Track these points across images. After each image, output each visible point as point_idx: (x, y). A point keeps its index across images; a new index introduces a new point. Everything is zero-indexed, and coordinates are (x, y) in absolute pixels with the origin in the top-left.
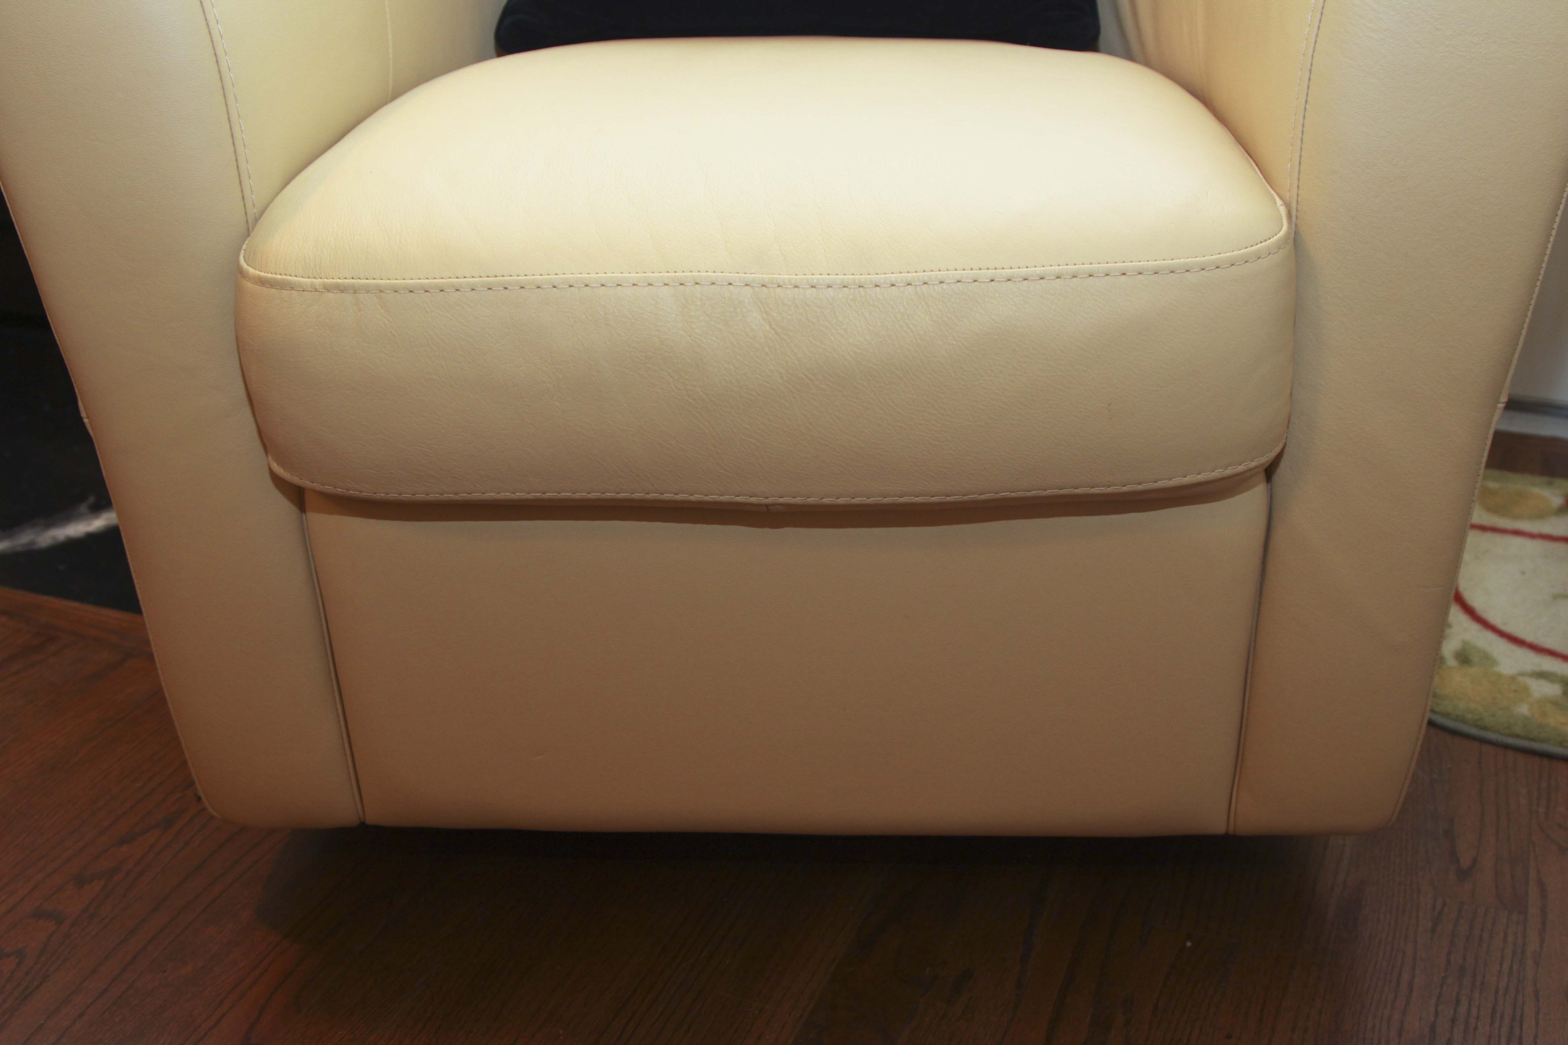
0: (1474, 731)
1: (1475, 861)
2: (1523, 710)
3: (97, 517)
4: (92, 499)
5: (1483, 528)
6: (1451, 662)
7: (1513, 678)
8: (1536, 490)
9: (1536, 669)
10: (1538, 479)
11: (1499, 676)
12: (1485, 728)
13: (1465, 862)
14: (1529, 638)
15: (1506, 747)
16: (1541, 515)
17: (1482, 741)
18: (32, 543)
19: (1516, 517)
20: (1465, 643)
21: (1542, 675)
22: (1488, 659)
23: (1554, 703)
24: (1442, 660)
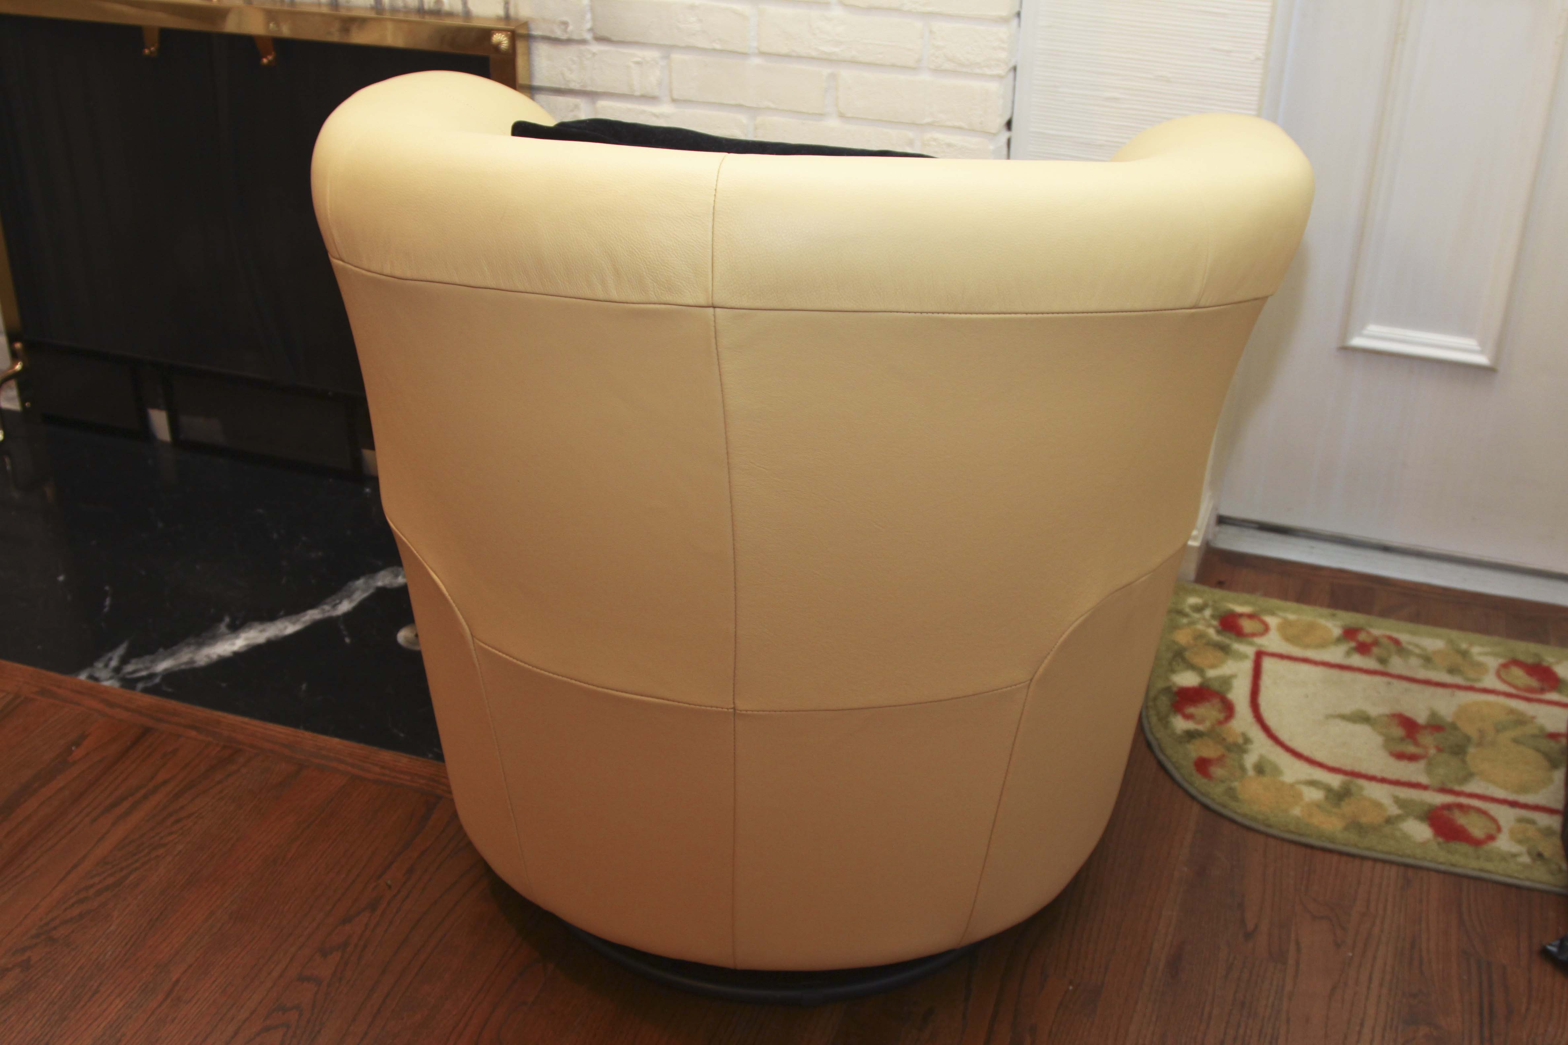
0: (1262, 828)
1: (1256, 926)
2: (1297, 811)
3: (237, 637)
4: (227, 620)
5: (1281, 656)
6: (1251, 772)
7: (1292, 786)
8: (1322, 622)
9: (1308, 778)
10: (1326, 611)
11: (1283, 783)
12: (1270, 826)
13: (1250, 926)
14: (1306, 752)
15: (1283, 840)
16: (1323, 645)
17: (1268, 835)
18: (192, 661)
19: (1307, 646)
20: (1262, 757)
21: (1313, 783)
22: (1277, 771)
23: (1318, 806)
24: (1243, 769)
